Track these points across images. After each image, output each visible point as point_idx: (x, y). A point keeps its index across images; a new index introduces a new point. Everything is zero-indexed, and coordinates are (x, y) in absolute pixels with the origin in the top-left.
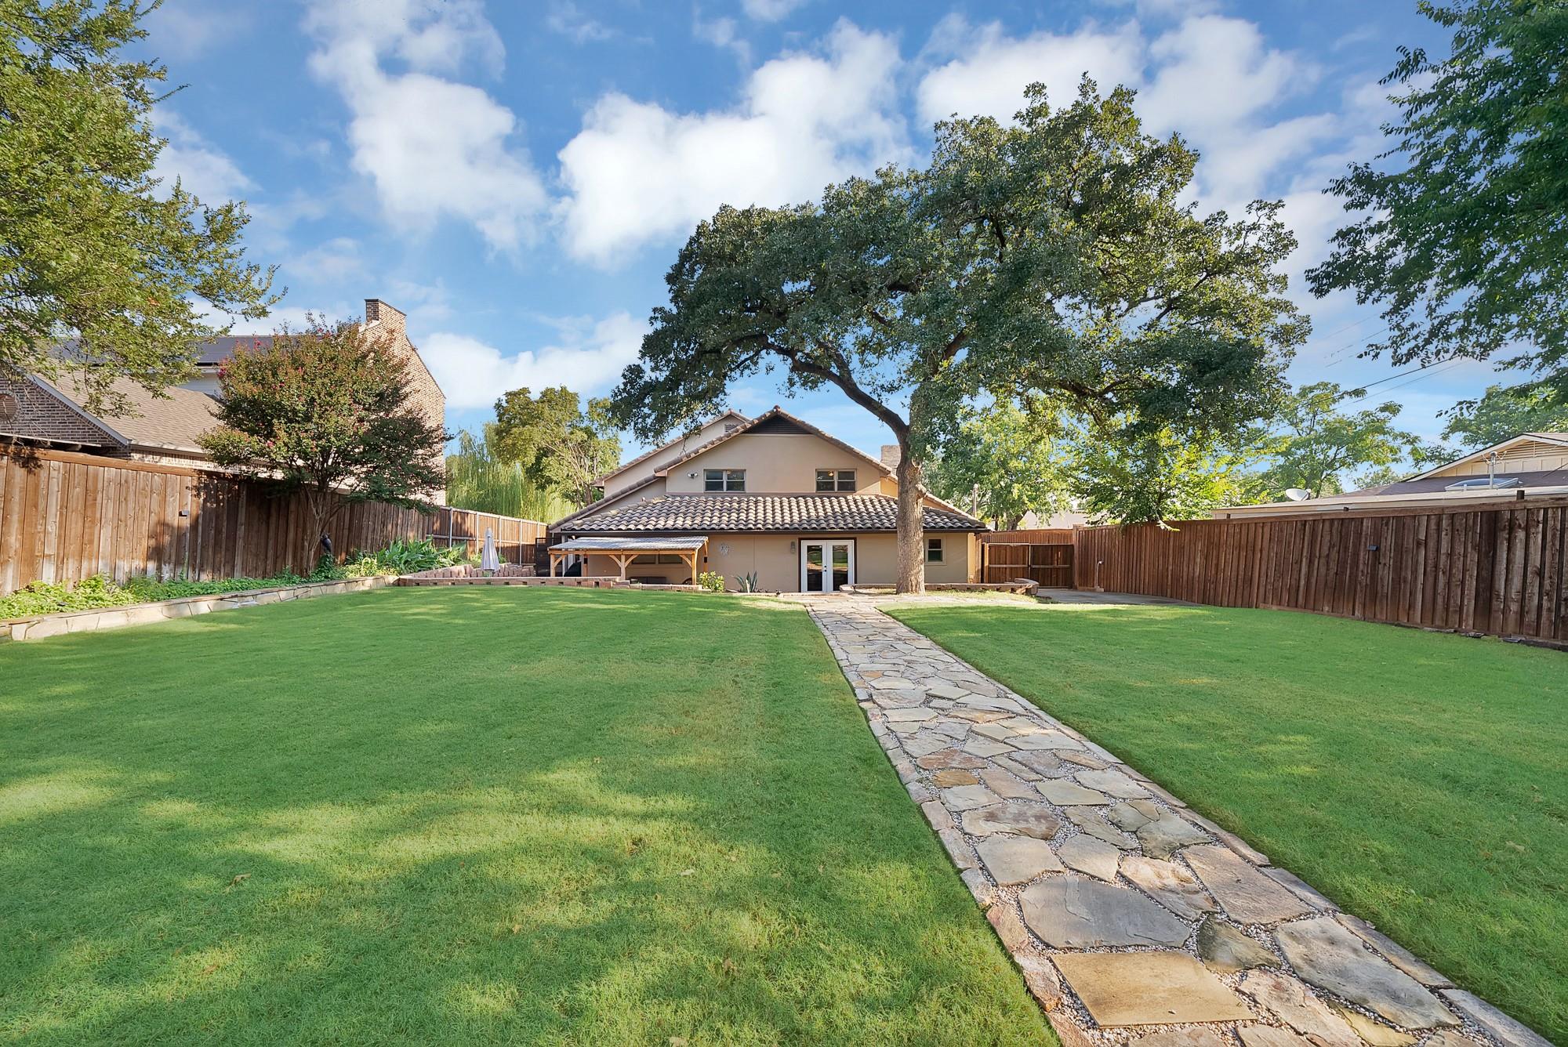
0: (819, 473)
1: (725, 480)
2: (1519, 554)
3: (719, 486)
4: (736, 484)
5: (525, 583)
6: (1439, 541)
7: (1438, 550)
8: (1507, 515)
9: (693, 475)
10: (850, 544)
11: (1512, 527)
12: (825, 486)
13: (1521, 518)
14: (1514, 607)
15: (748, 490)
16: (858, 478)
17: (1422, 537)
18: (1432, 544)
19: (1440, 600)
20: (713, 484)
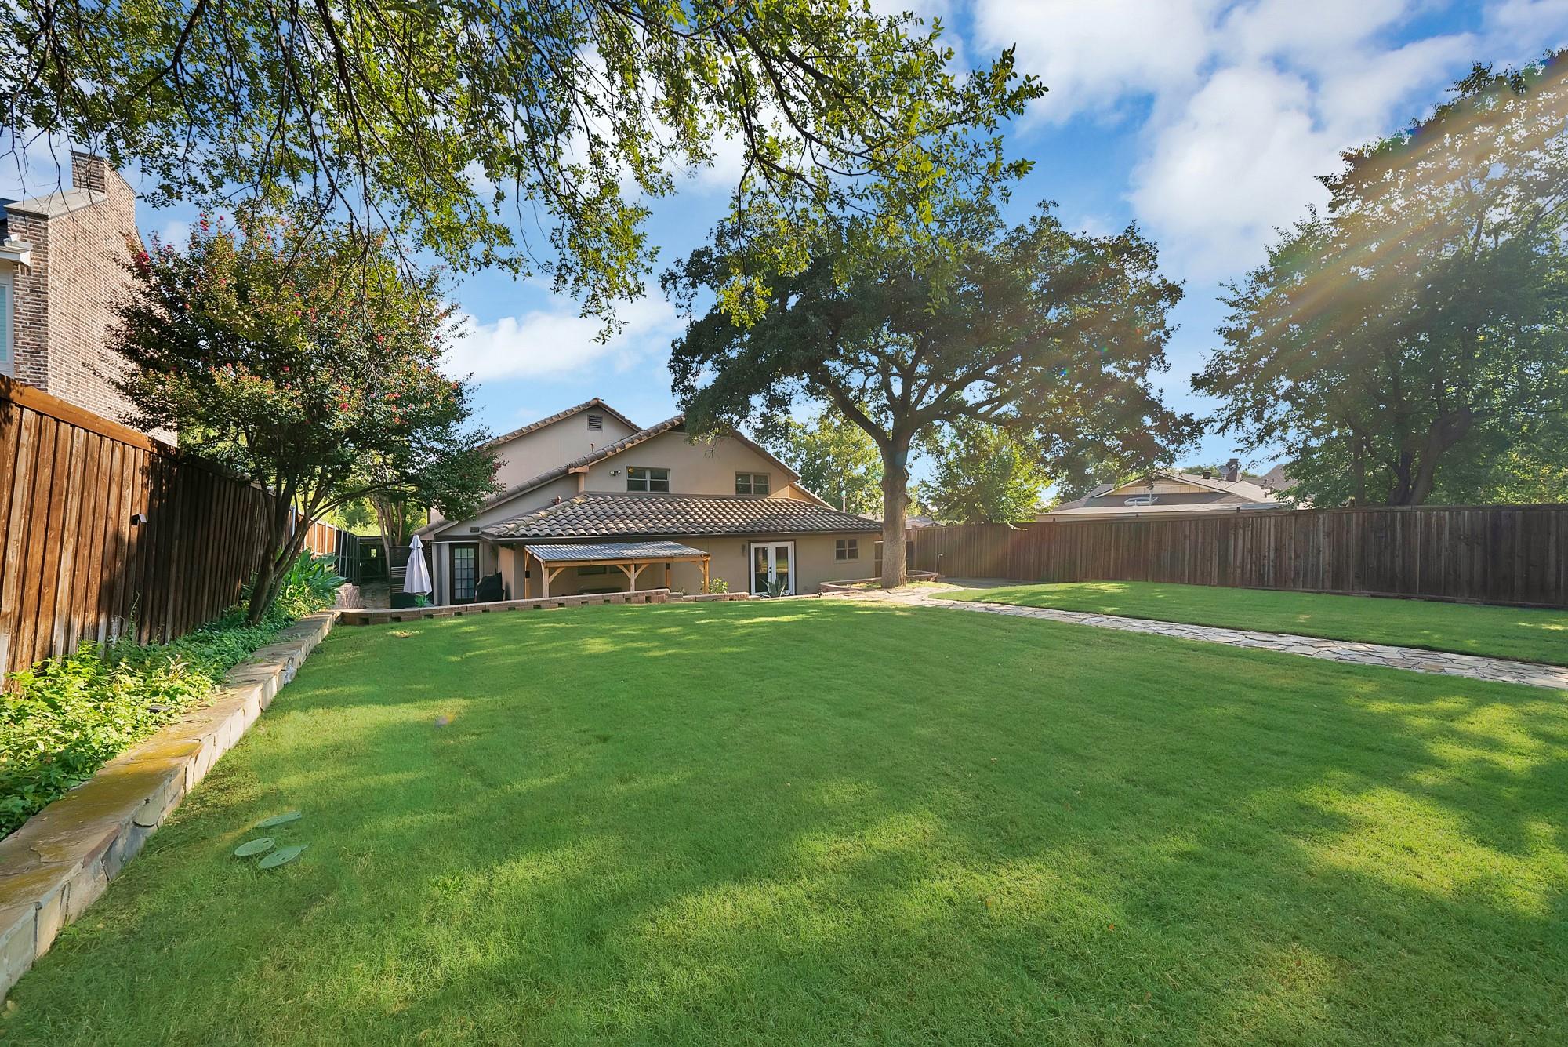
0: (738, 476)
1: (648, 478)
2: (1240, 543)
3: (641, 486)
4: (660, 482)
5: (561, 605)
6: (1197, 536)
7: (1197, 541)
8: (1233, 521)
9: (616, 472)
10: (790, 545)
11: (1236, 527)
12: (744, 489)
13: (1241, 521)
14: (1239, 570)
15: (673, 490)
16: (772, 483)
17: (1187, 533)
18: (1193, 537)
19: (1199, 569)
20: (636, 483)
